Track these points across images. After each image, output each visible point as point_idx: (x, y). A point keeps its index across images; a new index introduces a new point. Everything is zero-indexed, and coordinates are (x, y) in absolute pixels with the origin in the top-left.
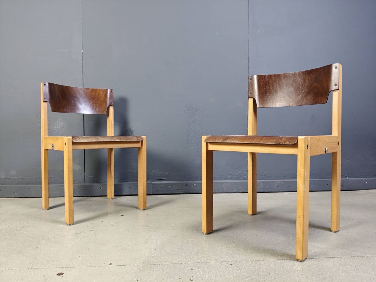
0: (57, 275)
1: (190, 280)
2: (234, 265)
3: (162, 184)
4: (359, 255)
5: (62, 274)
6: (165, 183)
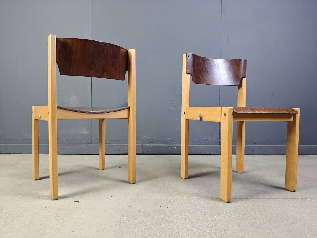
0: (75, 202)
3: (150, 146)
5: (78, 201)
6: (153, 146)
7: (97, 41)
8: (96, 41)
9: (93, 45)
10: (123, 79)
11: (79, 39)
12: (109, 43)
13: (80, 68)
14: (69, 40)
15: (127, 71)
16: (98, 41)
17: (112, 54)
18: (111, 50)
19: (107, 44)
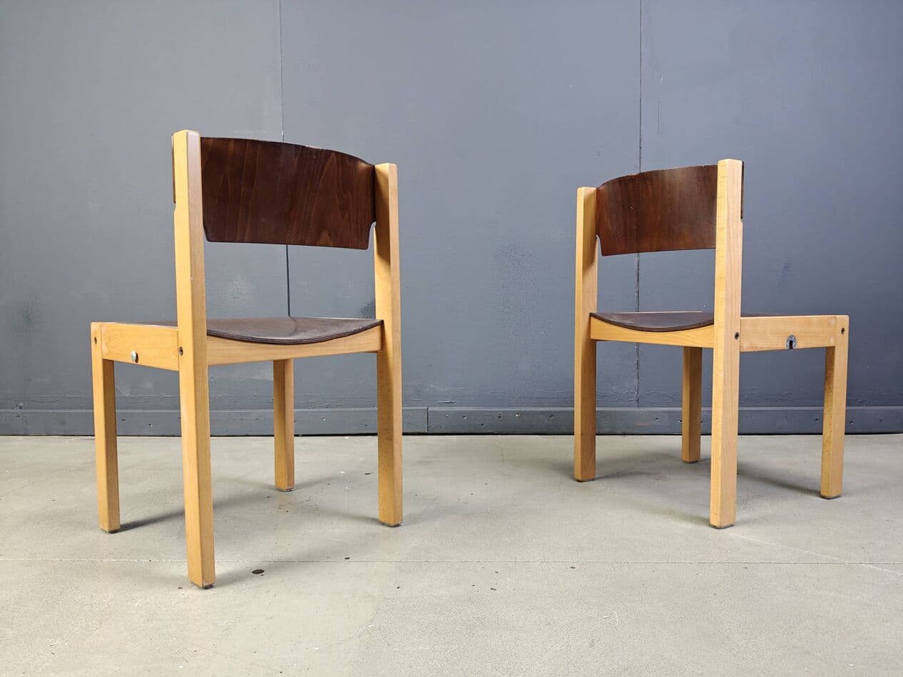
1: (492, 589)
2: (577, 567)
3: (447, 413)
4: (835, 560)
6: (455, 412)
7: (307, 146)
8: (303, 147)
9: (295, 157)
10: (364, 245)
11: (258, 141)
12: (336, 152)
13: (263, 220)
14: (231, 145)
15: (375, 224)
16: (308, 148)
17: (341, 182)
18: (340, 170)
19: (330, 155)
